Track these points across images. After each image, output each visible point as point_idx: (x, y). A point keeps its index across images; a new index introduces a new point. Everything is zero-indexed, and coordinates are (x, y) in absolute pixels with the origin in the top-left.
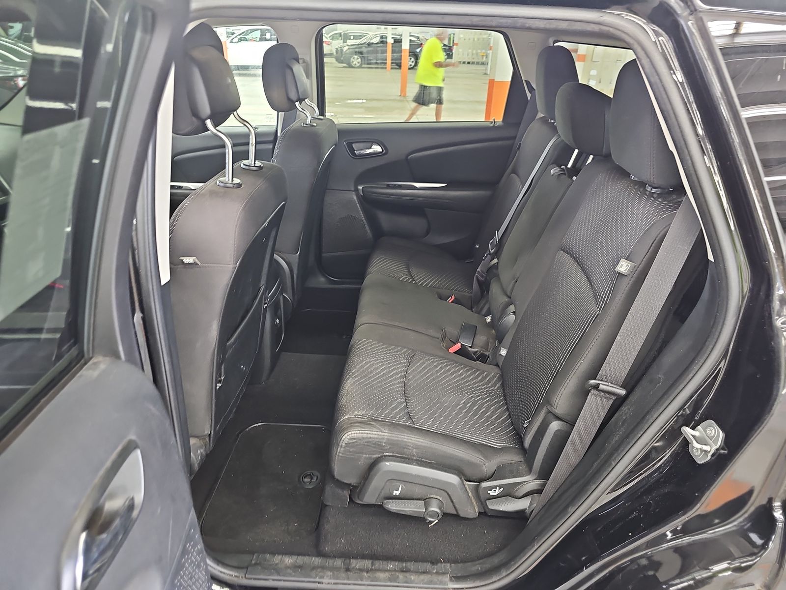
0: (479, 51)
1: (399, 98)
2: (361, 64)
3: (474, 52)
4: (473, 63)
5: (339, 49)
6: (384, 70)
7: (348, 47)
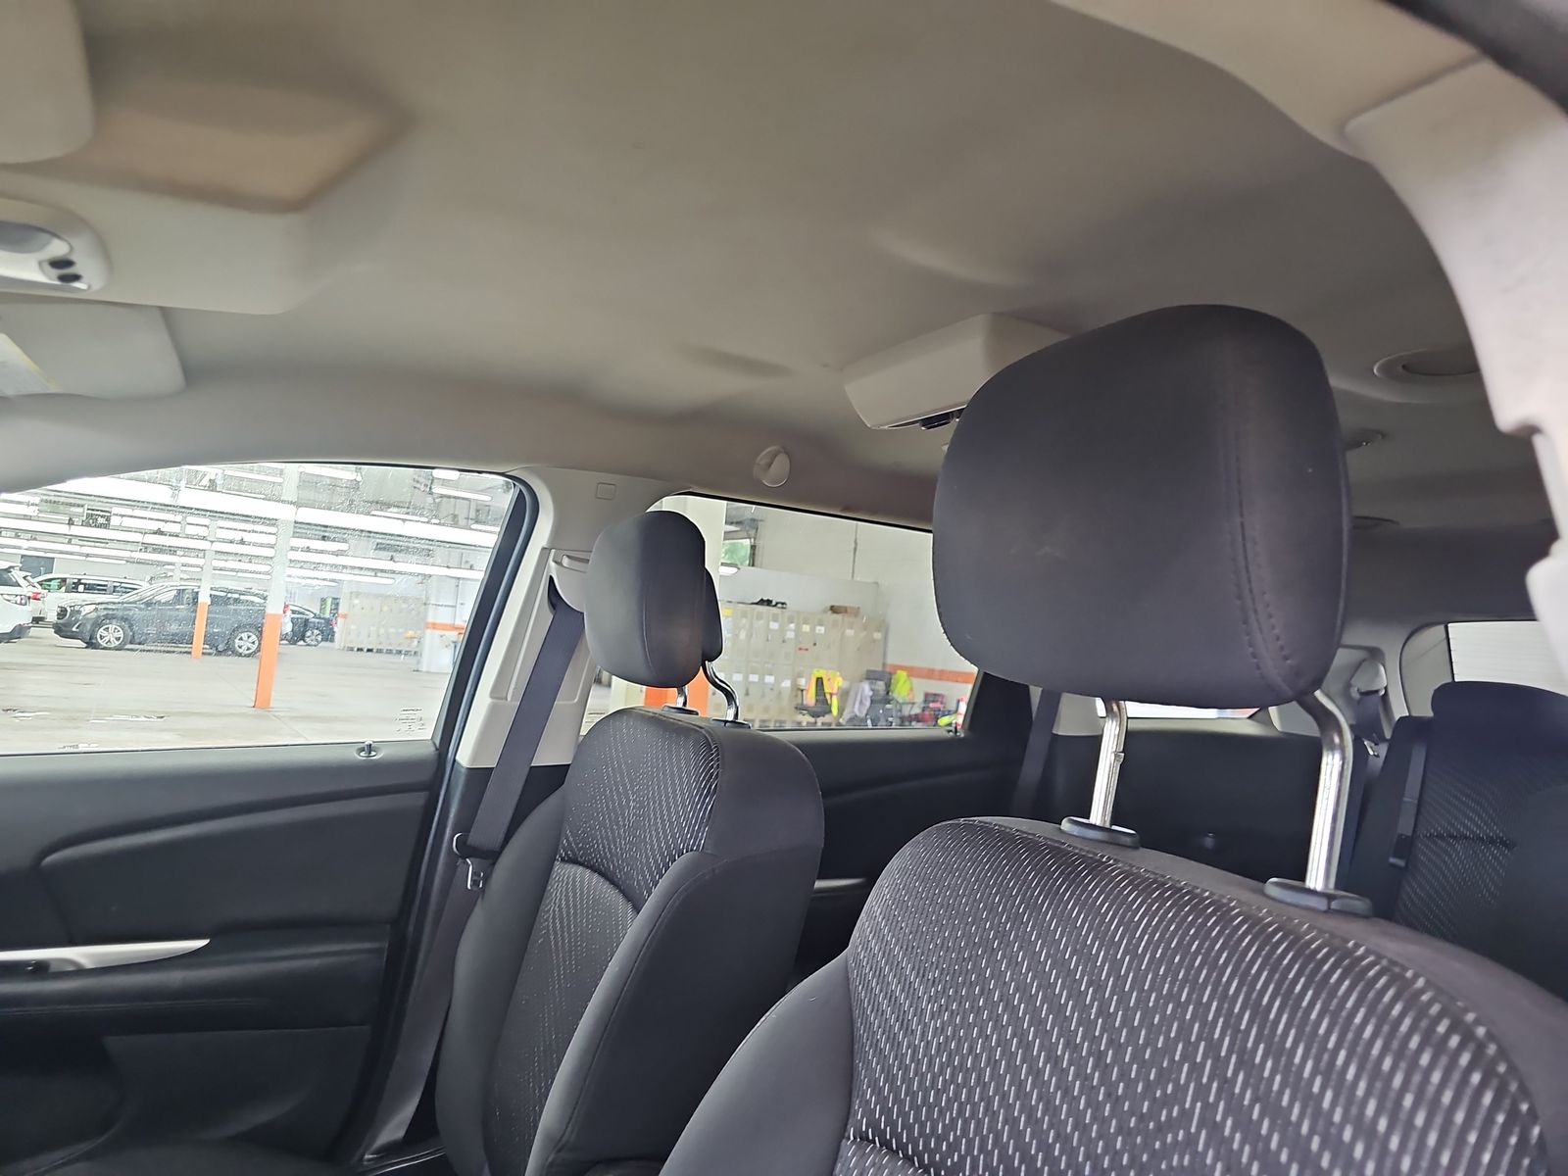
0: (392, 630)
1: (251, 711)
2: (124, 643)
3: (382, 631)
4: (379, 651)
5: (69, 609)
6: (189, 656)
7: (94, 607)
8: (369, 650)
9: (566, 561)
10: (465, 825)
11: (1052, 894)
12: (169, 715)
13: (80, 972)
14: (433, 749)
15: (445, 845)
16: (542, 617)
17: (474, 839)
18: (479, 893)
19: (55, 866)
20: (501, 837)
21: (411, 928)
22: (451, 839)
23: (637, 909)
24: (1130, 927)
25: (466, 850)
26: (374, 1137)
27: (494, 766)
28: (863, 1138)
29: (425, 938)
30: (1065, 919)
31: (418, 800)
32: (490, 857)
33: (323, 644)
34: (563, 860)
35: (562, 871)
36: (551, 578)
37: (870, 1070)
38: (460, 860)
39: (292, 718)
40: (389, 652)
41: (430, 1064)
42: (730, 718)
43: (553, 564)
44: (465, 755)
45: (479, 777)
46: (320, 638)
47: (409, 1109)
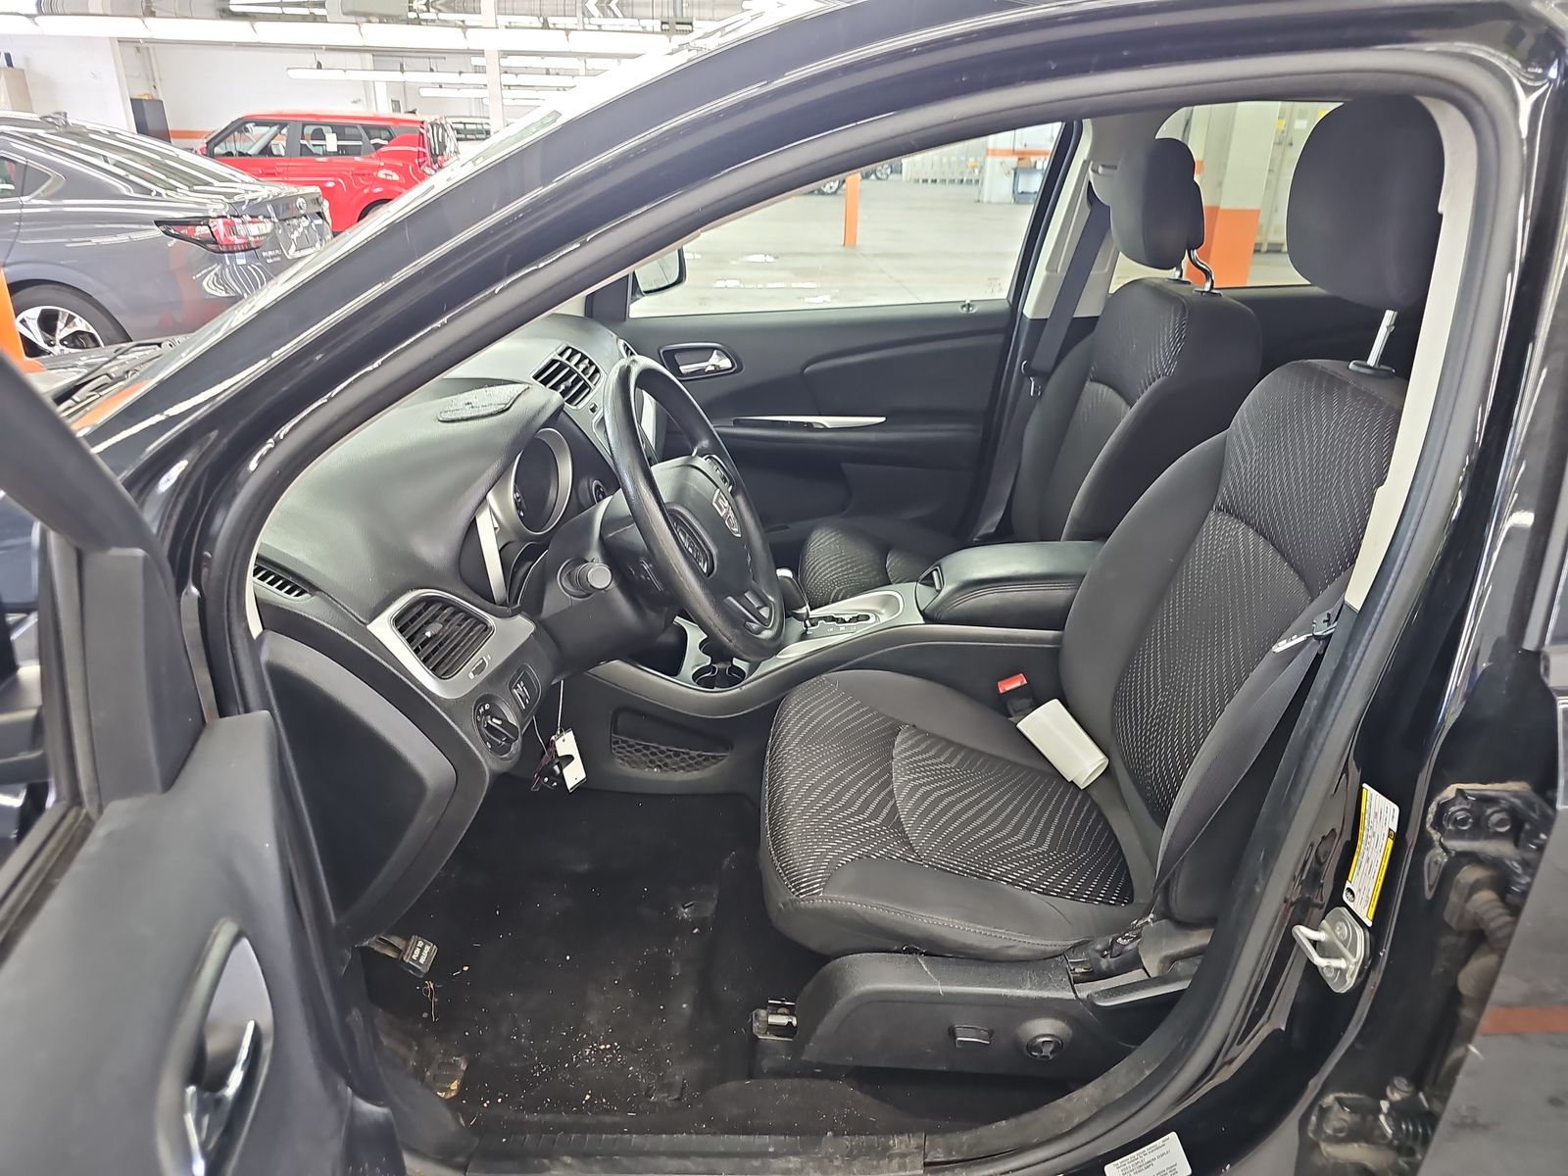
1: (842, 249)
4: (943, 181)
8: (934, 181)
9: (1100, 170)
10: (1029, 355)
11: (1317, 397)
12: (783, 255)
13: (826, 429)
14: (1007, 306)
15: (1016, 368)
16: (1083, 212)
17: (1035, 364)
18: (1037, 398)
19: (813, 374)
20: (1052, 364)
21: (996, 419)
22: (1021, 364)
23: (1130, 404)
24: (1340, 412)
25: (1030, 372)
26: (978, 531)
27: (1048, 317)
28: (1220, 509)
29: (1005, 424)
30: (1318, 408)
31: (998, 339)
32: (1044, 377)
33: (891, 177)
34: (1091, 380)
35: (1091, 387)
36: (1090, 183)
37: (1228, 479)
38: (1026, 379)
39: (876, 255)
40: (952, 181)
41: (1008, 495)
42: (1207, 289)
43: (1090, 172)
44: (1029, 310)
45: (1038, 324)
46: (889, 171)
47: (998, 516)
